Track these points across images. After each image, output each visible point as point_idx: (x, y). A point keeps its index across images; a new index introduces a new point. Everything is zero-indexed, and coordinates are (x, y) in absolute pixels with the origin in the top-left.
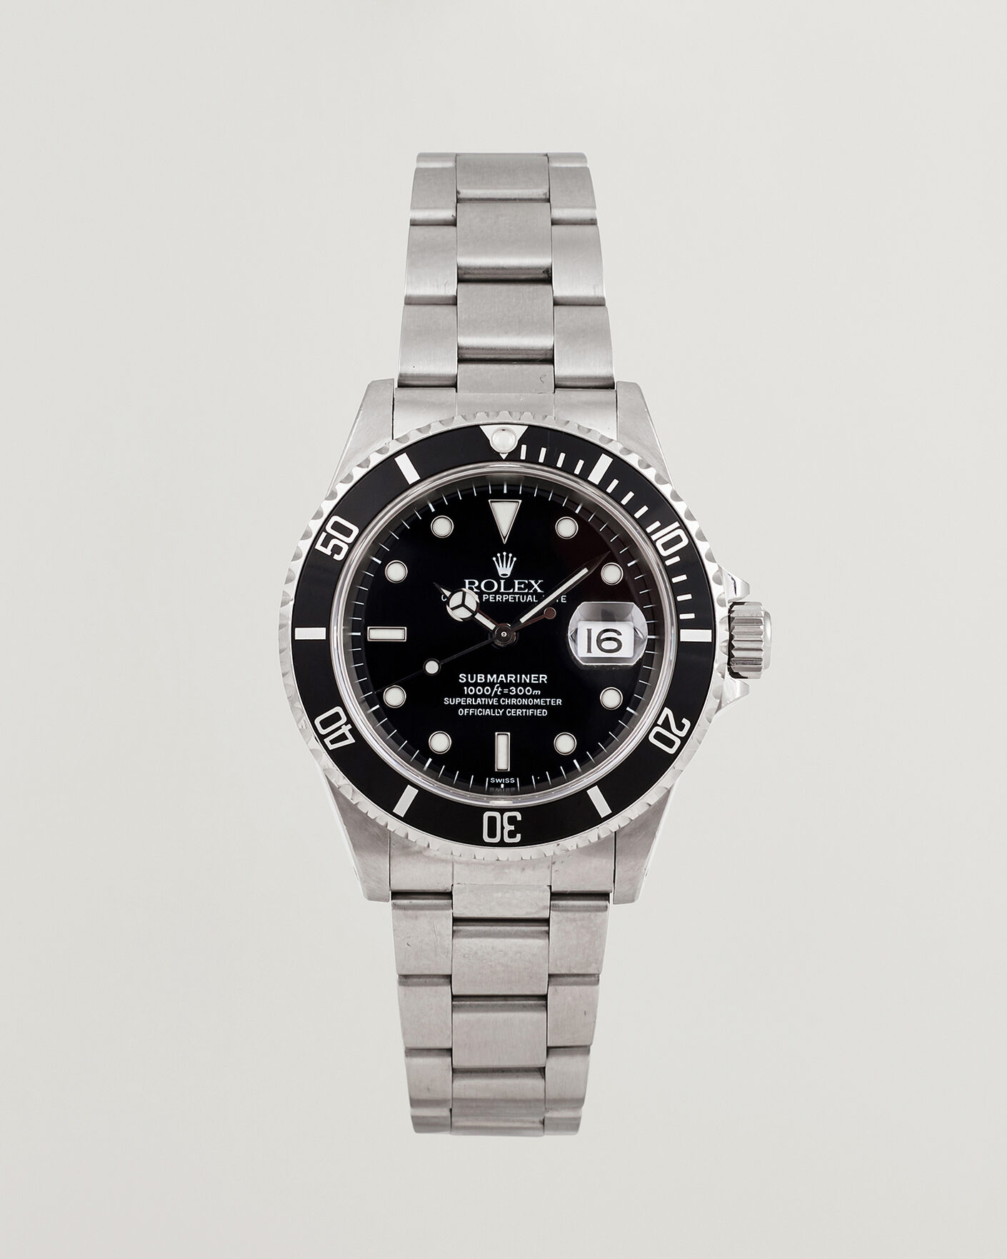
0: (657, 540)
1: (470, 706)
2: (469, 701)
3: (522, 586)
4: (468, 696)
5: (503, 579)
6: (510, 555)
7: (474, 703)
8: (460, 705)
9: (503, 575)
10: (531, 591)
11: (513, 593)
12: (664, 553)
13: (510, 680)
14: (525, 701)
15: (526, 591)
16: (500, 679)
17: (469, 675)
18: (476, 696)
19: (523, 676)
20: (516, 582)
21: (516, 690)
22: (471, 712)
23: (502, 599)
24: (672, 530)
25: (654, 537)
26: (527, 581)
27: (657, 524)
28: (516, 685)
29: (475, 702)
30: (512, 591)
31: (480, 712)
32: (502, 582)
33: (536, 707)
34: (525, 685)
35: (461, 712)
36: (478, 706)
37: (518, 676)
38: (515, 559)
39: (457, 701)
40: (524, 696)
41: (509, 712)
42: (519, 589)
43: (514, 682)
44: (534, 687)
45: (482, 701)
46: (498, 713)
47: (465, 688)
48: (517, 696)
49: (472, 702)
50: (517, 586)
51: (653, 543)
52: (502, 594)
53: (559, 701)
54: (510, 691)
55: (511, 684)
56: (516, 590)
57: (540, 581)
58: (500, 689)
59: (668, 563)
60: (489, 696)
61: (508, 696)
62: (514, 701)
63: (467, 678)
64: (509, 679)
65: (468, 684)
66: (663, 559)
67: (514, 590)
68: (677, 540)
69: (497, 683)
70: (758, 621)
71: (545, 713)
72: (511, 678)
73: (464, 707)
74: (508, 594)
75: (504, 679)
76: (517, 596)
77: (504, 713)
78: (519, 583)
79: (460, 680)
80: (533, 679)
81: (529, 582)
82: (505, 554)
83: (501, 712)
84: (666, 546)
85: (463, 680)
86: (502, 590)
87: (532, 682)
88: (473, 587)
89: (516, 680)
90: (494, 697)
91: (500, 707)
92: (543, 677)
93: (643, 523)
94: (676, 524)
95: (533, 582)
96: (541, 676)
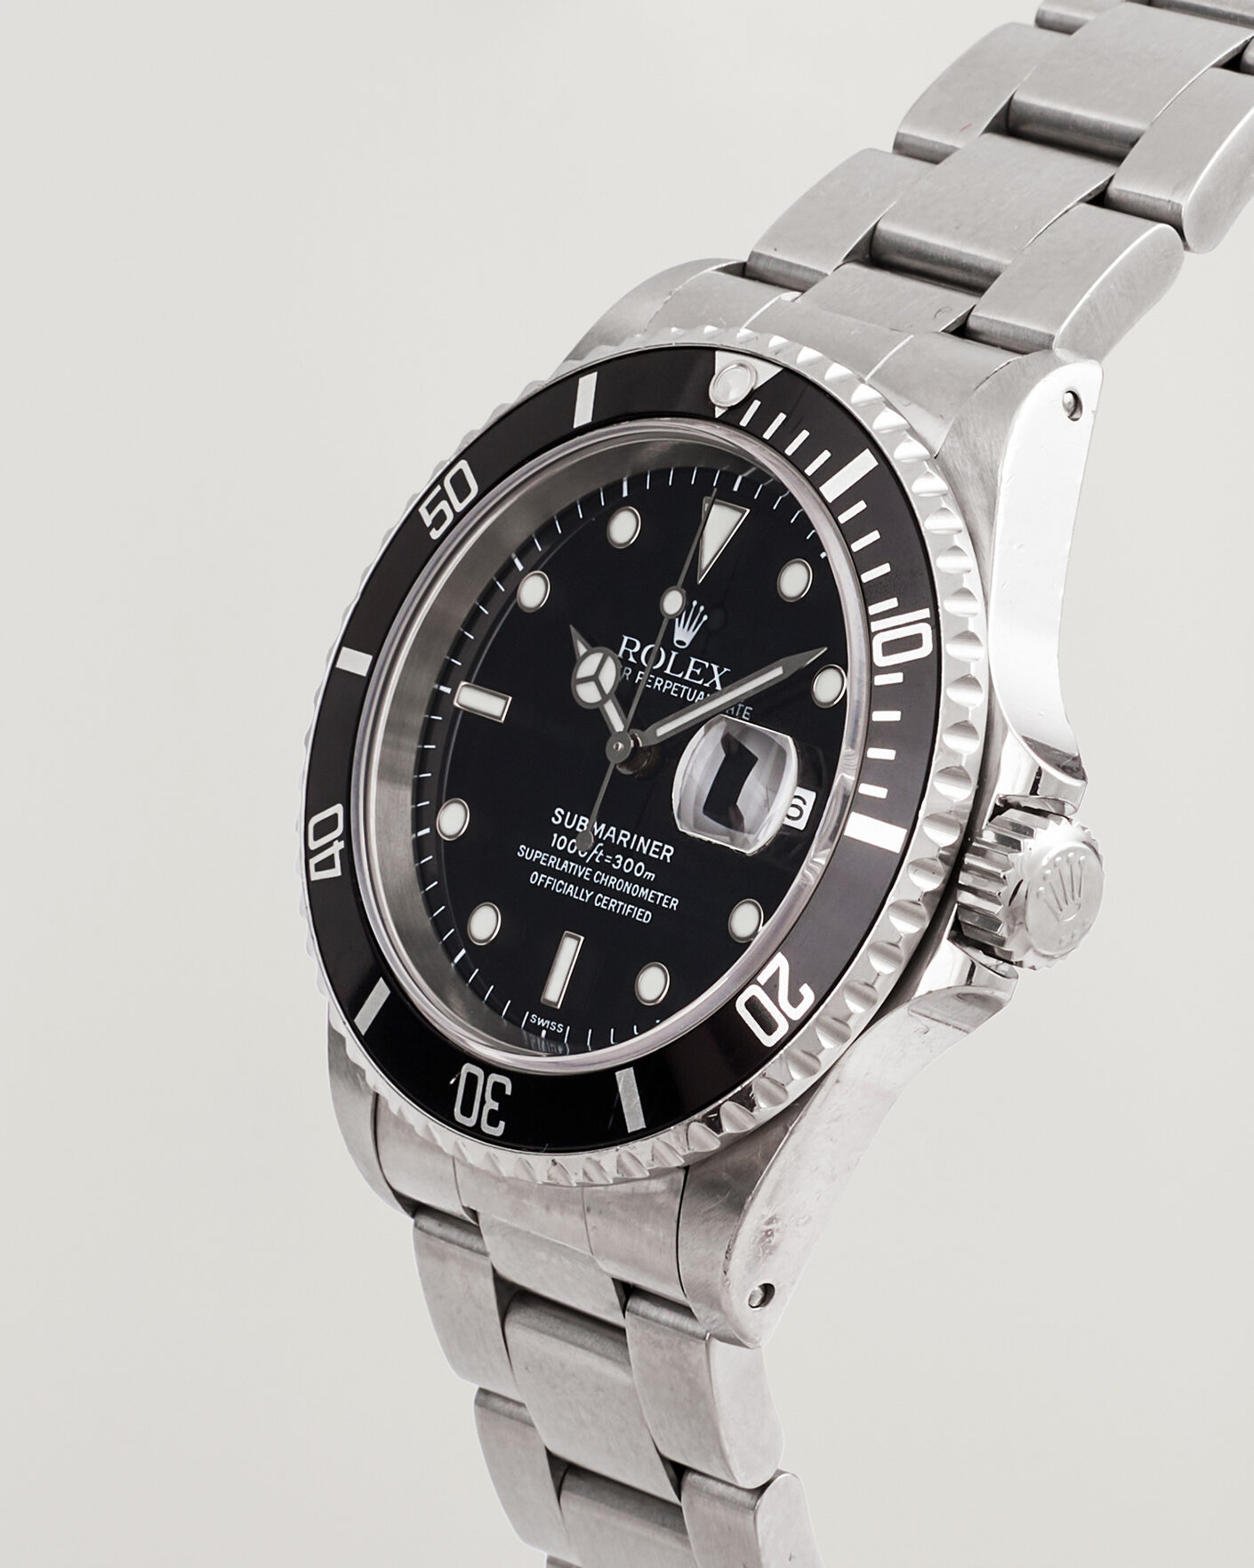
0: (879, 632)
1: (549, 871)
2: (553, 861)
3: (698, 671)
4: (554, 851)
5: (676, 649)
6: (702, 608)
7: (557, 868)
8: (535, 866)
9: (679, 642)
10: (707, 685)
11: (682, 681)
12: (880, 660)
13: (622, 841)
14: (627, 887)
15: (700, 682)
16: (608, 834)
17: (569, 814)
18: (564, 855)
19: (642, 839)
20: (693, 660)
21: (623, 863)
22: (548, 882)
23: (662, 687)
24: (914, 622)
25: (875, 626)
26: (707, 664)
27: (893, 603)
28: (627, 853)
29: (560, 866)
30: (680, 676)
31: (561, 886)
32: (674, 654)
33: (640, 902)
34: (638, 857)
35: (536, 878)
36: (560, 875)
37: (636, 836)
38: (705, 618)
39: (536, 856)
40: (630, 878)
41: (600, 900)
42: (693, 675)
43: (625, 845)
44: (651, 864)
45: (569, 865)
46: (584, 896)
47: (555, 835)
48: (619, 874)
49: (555, 864)
50: (691, 668)
51: (870, 636)
52: (666, 677)
53: (675, 903)
54: (614, 861)
55: (619, 849)
56: (687, 677)
57: (726, 670)
58: (601, 854)
59: (880, 680)
60: (581, 862)
61: (608, 870)
62: (612, 881)
63: (564, 817)
64: (621, 838)
65: (561, 830)
66: (873, 670)
67: (684, 675)
68: (915, 642)
69: (601, 841)
70: (1015, 844)
71: (645, 916)
72: (624, 837)
73: (542, 870)
74: (675, 680)
75: (613, 836)
76: (685, 687)
77: (592, 898)
78: (697, 665)
79: (553, 819)
80: (653, 848)
81: (710, 666)
82: (695, 603)
83: (588, 896)
84: (889, 648)
85: (557, 819)
86: (668, 671)
87: (651, 854)
88: (631, 651)
89: (629, 843)
90: (587, 865)
91: (590, 885)
92: (668, 851)
93: (869, 594)
94: (925, 613)
95: (715, 668)
96: (666, 847)
